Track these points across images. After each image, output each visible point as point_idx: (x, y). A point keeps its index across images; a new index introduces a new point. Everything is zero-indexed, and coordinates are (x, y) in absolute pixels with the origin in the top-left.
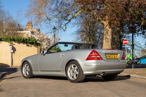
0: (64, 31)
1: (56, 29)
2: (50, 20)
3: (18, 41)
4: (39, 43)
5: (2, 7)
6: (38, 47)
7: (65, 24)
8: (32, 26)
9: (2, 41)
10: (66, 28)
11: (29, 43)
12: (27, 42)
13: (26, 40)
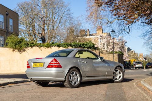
0: (128, 33)
1: (114, 31)
2: (111, 23)
3: (75, 46)
4: (97, 48)
5: (72, 15)
6: (97, 51)
7: (128, 26)
8: (103, 30)
9: (60, 47)
10: (130, 30)
11: (86, 47)
12: (85, 46)
13: (83, 44)
